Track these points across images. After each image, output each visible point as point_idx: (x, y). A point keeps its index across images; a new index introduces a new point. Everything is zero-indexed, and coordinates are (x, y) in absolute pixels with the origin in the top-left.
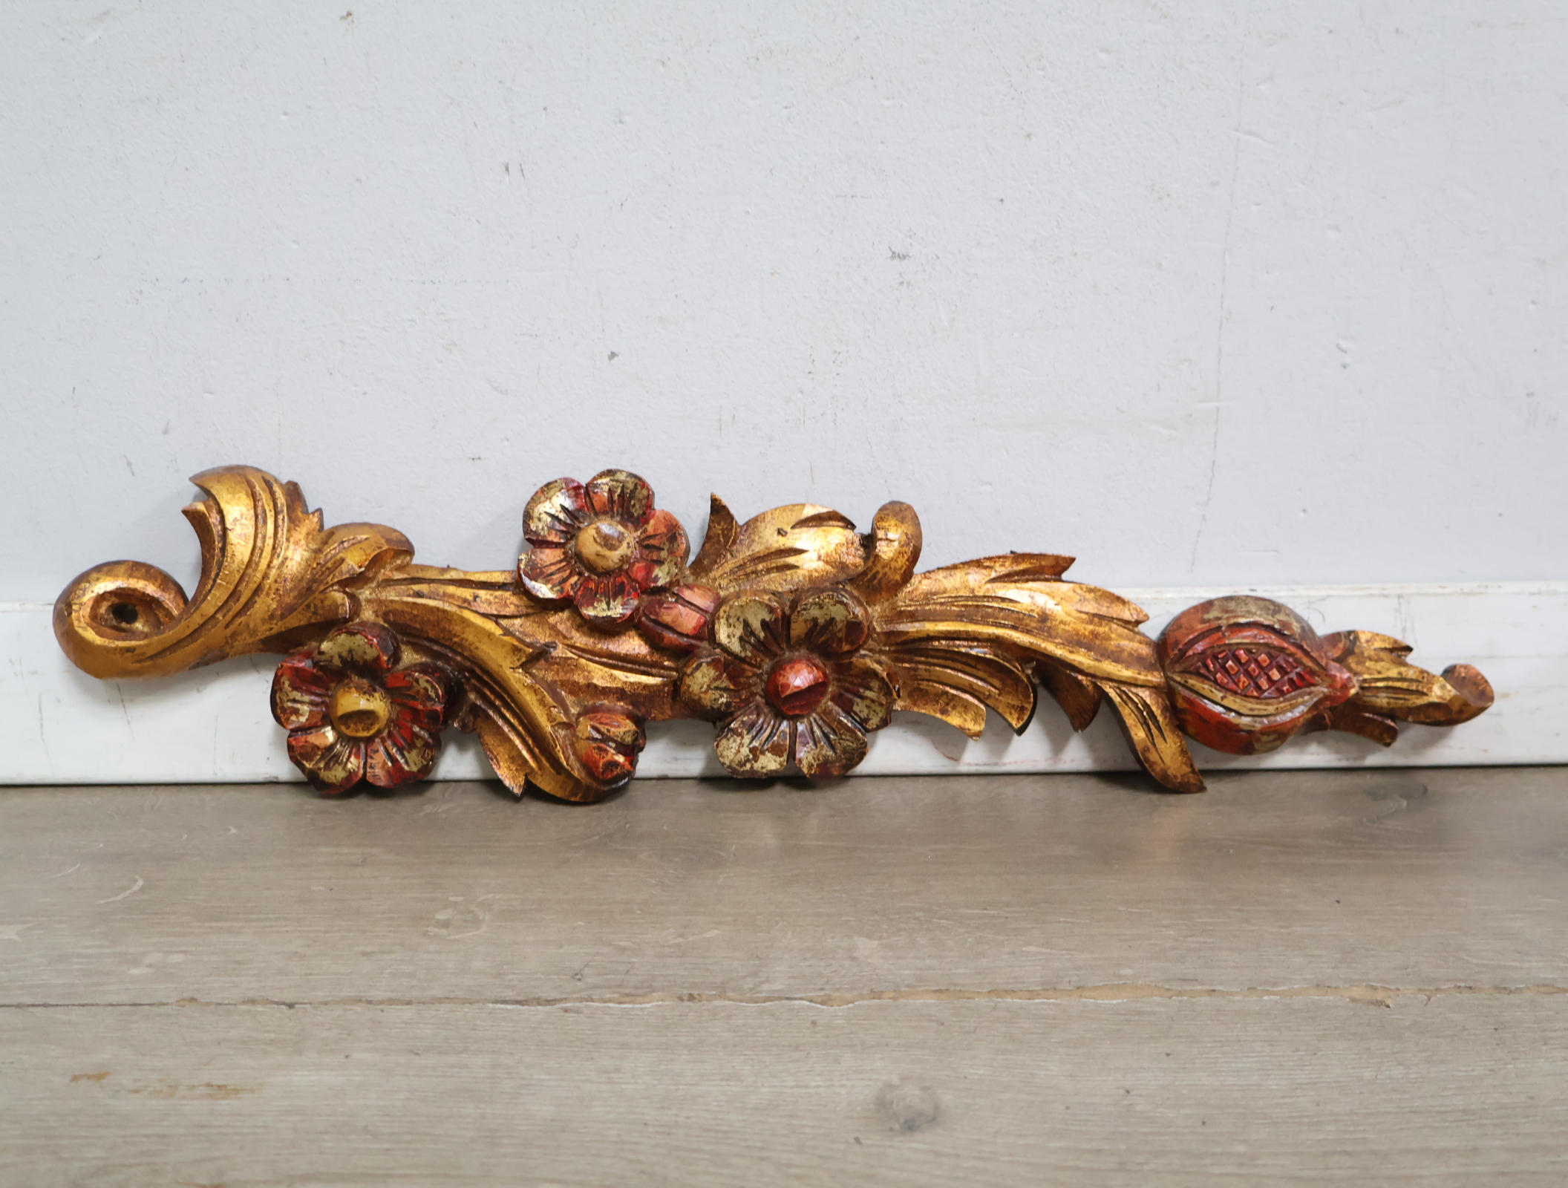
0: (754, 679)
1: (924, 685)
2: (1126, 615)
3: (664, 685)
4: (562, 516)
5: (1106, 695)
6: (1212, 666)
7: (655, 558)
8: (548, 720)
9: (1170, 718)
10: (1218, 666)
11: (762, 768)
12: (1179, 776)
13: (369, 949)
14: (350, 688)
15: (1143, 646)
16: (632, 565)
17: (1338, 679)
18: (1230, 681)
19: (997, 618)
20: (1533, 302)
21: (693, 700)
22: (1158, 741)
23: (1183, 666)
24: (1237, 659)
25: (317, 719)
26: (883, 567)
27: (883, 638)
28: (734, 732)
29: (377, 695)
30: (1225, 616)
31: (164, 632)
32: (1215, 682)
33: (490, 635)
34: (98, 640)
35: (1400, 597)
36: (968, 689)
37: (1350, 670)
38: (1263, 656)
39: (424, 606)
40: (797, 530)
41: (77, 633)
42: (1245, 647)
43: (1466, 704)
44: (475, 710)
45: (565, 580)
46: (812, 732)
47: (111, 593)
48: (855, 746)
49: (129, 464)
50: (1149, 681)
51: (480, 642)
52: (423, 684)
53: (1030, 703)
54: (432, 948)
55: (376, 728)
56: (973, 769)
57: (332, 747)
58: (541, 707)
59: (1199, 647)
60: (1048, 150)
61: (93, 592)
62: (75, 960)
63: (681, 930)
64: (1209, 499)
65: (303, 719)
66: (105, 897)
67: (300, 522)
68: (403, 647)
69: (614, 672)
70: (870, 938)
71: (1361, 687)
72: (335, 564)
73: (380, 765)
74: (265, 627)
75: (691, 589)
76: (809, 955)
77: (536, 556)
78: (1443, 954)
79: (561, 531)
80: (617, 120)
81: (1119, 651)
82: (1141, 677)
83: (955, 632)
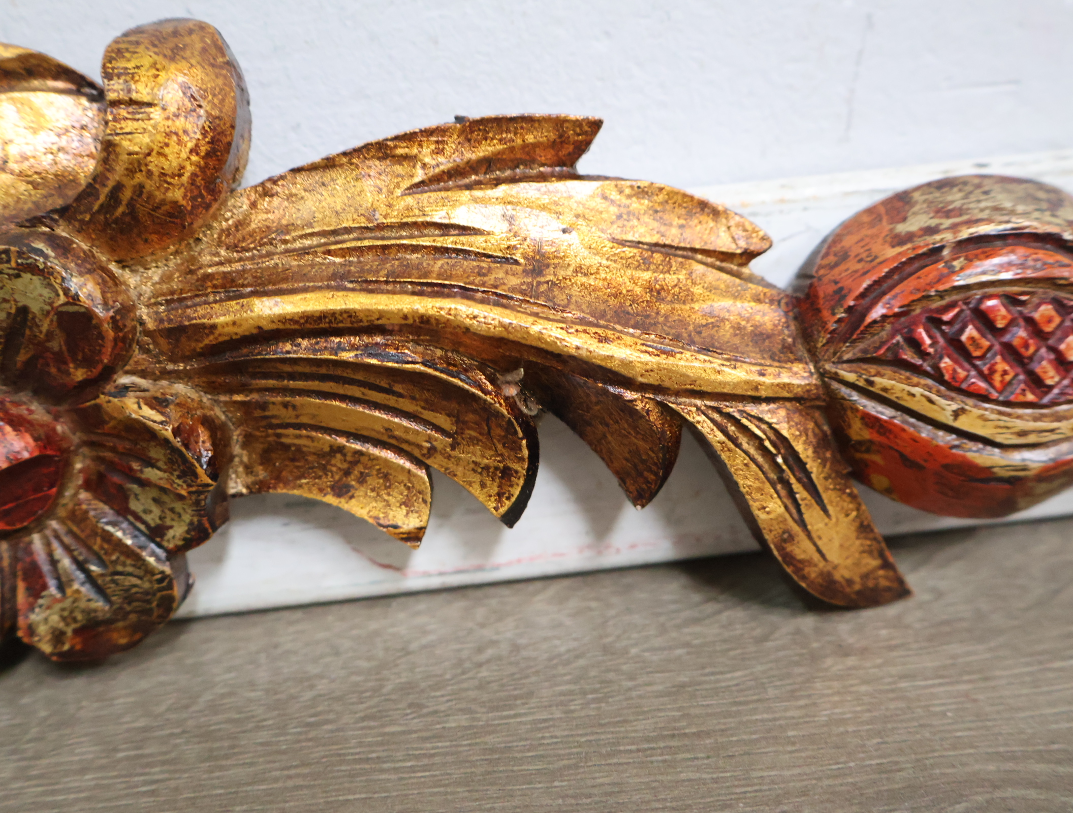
1: (290, 437)
2: (723, 241)
5: (692, 428)
6: (928, 341)
9: (834, 461)
10: (941, 341)
15: (765, 307)
18: (973, 373)
22: (812, 516)
23: (861, 346)
24: (984, 320)
30: (947, 223)
32: (938, 376)
36: (385, 438)
38: (1046, 309)
48: (147, 585)
50: (784, 386)
53: (521, 459)
56: (435, 582)
81: (714, 325)
82: (767, 380)
83: (323, 316)
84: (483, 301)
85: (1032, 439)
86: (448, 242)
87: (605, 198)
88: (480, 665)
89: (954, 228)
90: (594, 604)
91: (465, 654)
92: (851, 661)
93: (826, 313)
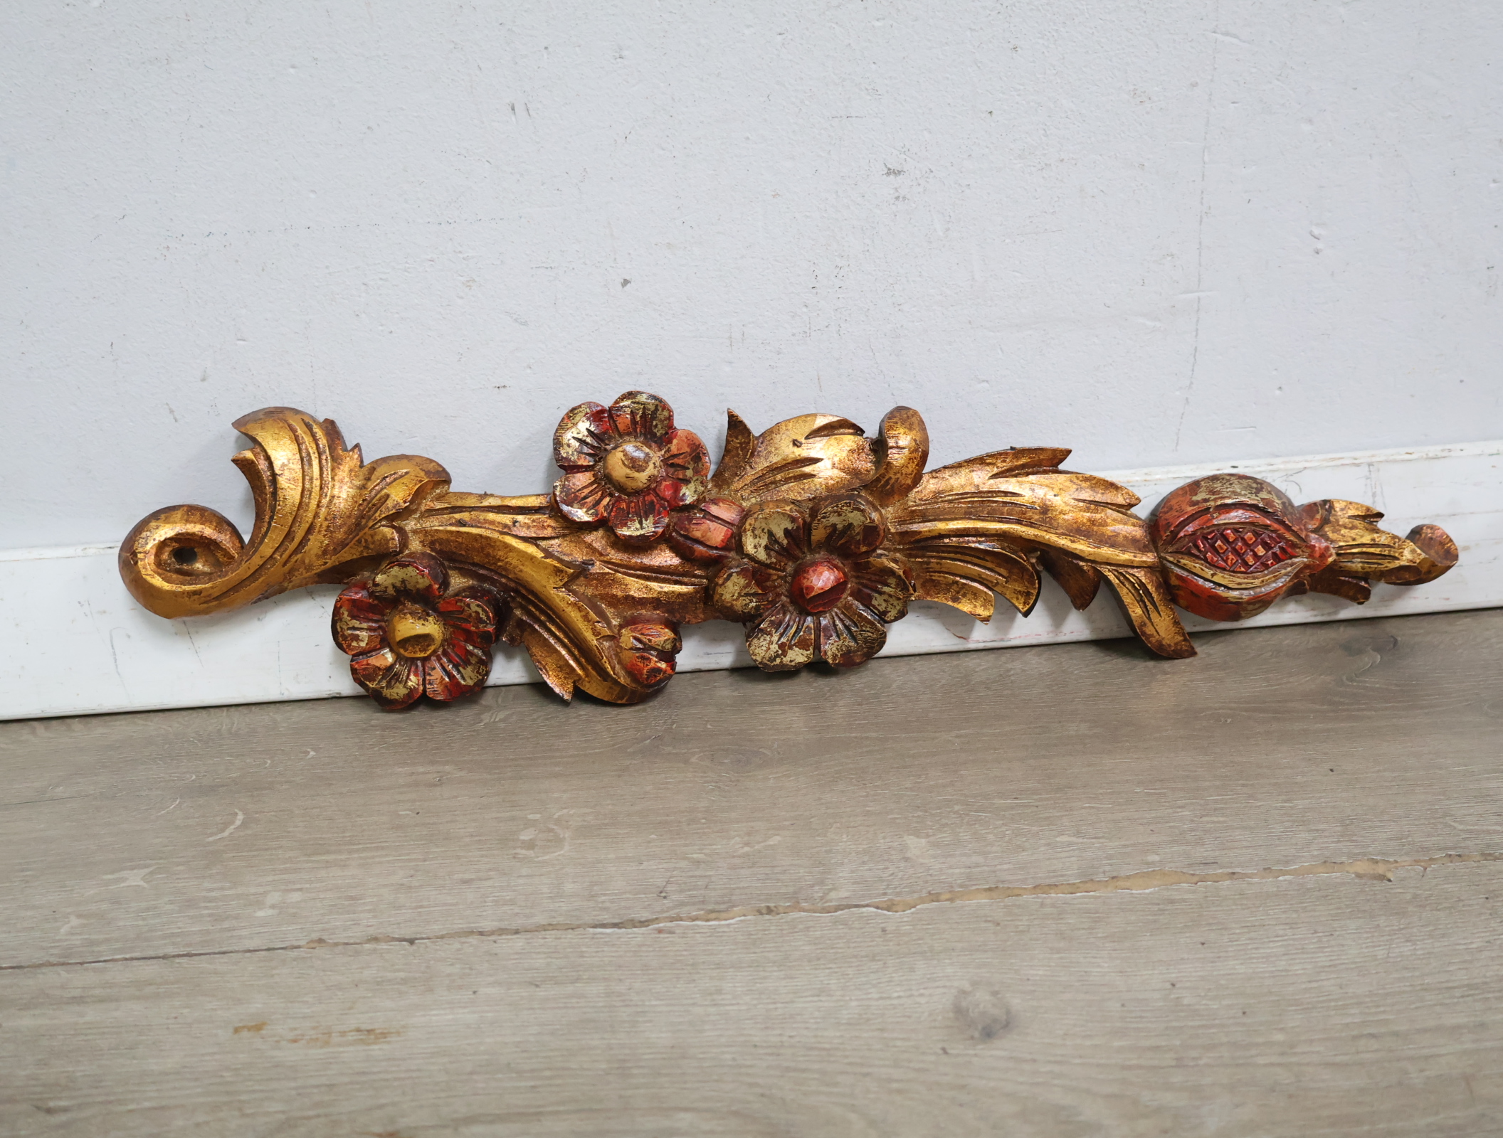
0: (779, 581)
1: (936, 577)
2: (1120, 500)
3: (696, 592)
4: (589, 440)
5: (1106, 578)
6: (1202, 546)
7: (681, 477)
8: (593, 634)
9: (1163, 593)
10: (1208, 546)
11: (791, 661)
12: (1172, 645)
13: (467, 876)
14: (405, 614)
15: (1137, 528)
16: (659, 483)
17: (1317, 549)
18: (1220, 559)
19: (1002, 514)
21: (727, 607)
22: (1154, 615)
23: (1175, 547)
24: (1225, 538)
25: (376, 643)
26: (895, 474)
27: (897, 538)
28: (763, 631)
29: (430, 619)
30: (1213, 497)
31: (226, 573)
32: (1206, 560)
33: (532, 558)
34: (166, 586)
35: (1370, 465)
36: (977, 578)
37: (1327, 539)
38: (1249, 535)
39: (468, 533)
40: (811, 441)
41: (145, 580)
42: (1232, 526)
43: (1434, 565)
44: (521, 624)
45: (598, 502)
46: (835, 625)
47: (171, 539)
48: (875, 636)
49: (172, 411)
50: (1144, 562)
51: (523, 565)
52: (474, 608)
53: (1035, 588)
54: (524, 871)
55: (432, 648)
56: (981, 646)
57: (392, 666)
58: (586, 623)
59: (1190, 529)
60: (1034, 62)
61: (154, 540)
62: (203, 905)
63: (746, 839)
64: (1192, 383)
65: (363, 644)
66: (212, 835)
67: (342, 460)
68: (450, 572)
69: (649, 583)
70: (918, 837)
71: (1338, 554)
72: (380, 499)
73: (438, 681)
74: (320, 562)
75: (716, 504)
76: (866, 858)
77: (569, 481)
78: (1432, 821)
79: (589, 455)
80: (617, 55)
81: (1116, 536)
82: (1137, 559)
83: (965, 529)
84: (1026, 525)
85: (1243, 586)
86: (1007, 499)
87: (1071, 481)
88: (1010, 676)
89: (1215, 500)
91: (1002, 673)
92: (1168, 676)
93: (1162, 533)
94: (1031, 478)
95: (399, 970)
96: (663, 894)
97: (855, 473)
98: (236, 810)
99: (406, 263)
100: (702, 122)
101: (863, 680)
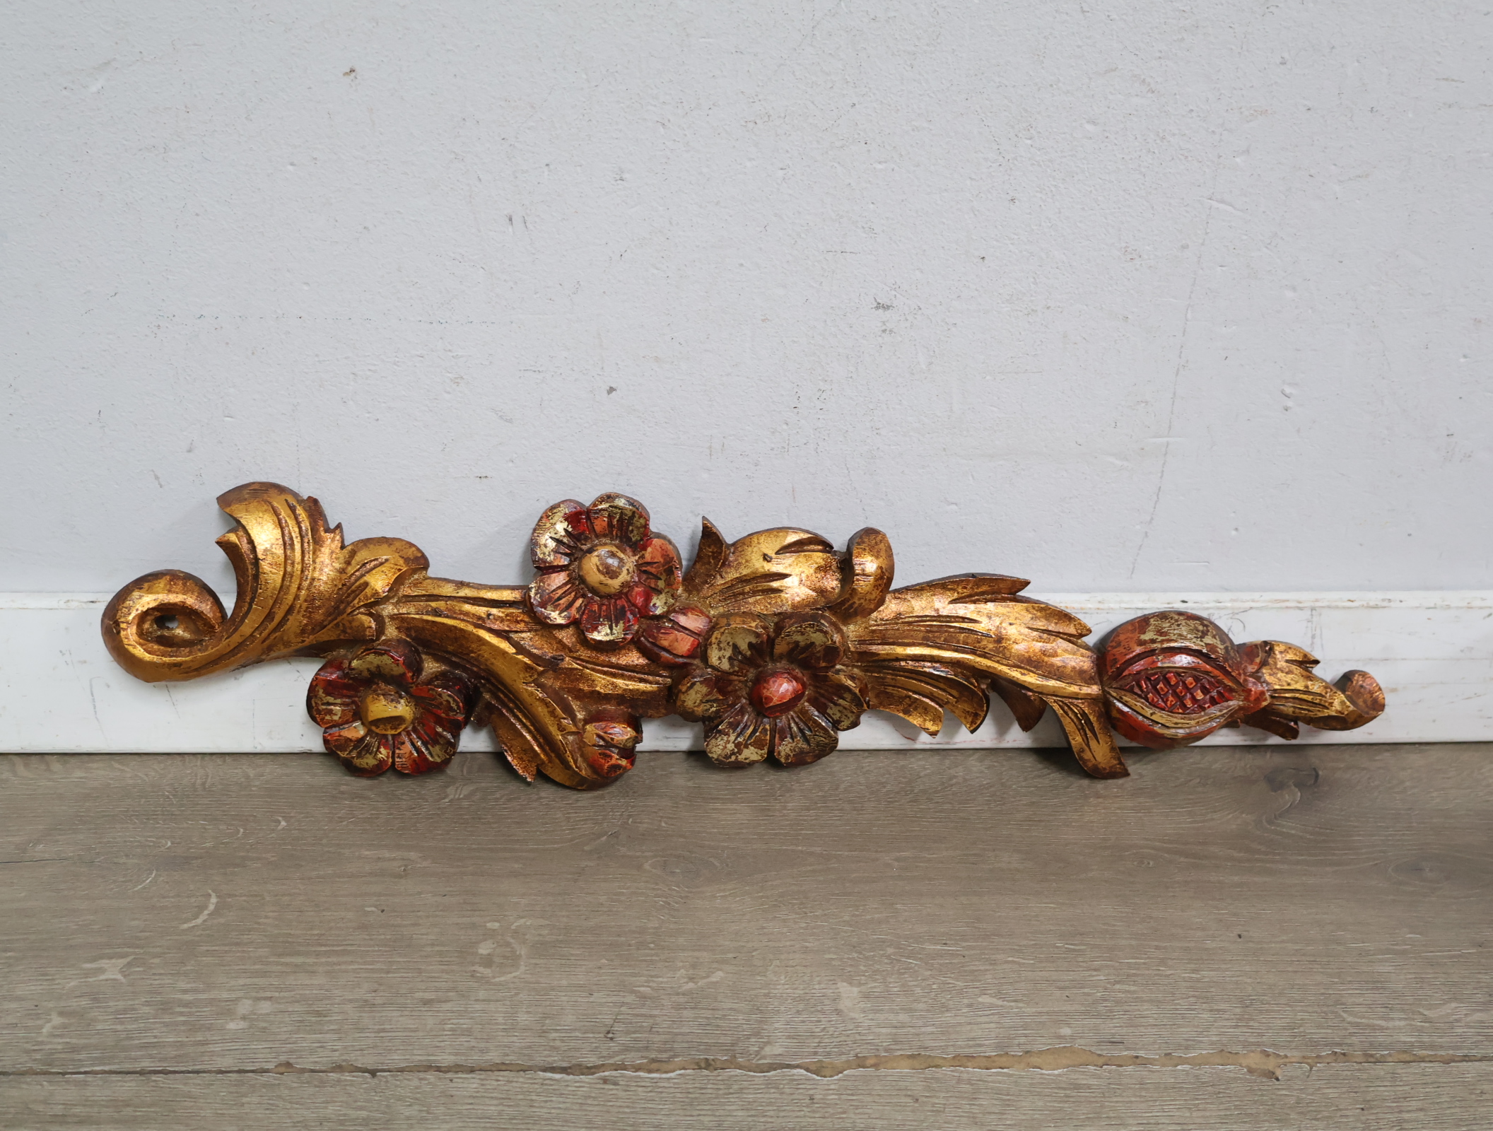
0: (740, 685)
1: (890, 689)
2: (1071, 630)
3: (660, 690)
4: (565, 540)
5: (1051, 707)
6: (1145, 686)
7: (653, 586)
8: (559, 729)
9: (1104, 724)
10: (1150, 687)
11: (746, 759)
12: (1107, 767)
13: (428, 996)
14: (378, 695)
15: (1085, 659)
16: (631, 588)
17: (1253, 692)
18: (1160, 700)
19: (958, 642)
20: (1465, 356)
21: (688, 713)
22: (1093, 743)
23: (1120, 683)
24: (1167, 681)
25: (349, 716)
26: (859, 599)
27: (856, 656)
28: (720, 732)
29: (402, 701)
30: (1160, 638)
31: (206, 650)
32: (1147, 700)
33: (504, 653)
34: (147, 657)
35: (1313, 609)
37: (1264, 682)
38: (1190, 680)
39: (443, 624)
40: (781, 556)
41: (127, 651)
42: (1174, 670)
43: (1360, 716)
44: (489, 706)
45: (571, 604)
46: (790, 728)
47: (153, 609)
48: (827, 741)
49: (157, 478)
50: (1089, 693)
51: (495, 659)
52: (445, 697)
53: (982, 711)
54: (482, 994)
55: (403, 726)
56: (929, 747)
57: (363, 739)
58: (552, 718)
59: (1137, 667)
60: (1030, 214)
61: (137, 610)
62: (178, 1009)
63: (691, 972)
64: (1152, 519)
65: (336, 718)
66: (187, 920)
67: (323, 541)
68: (424, 657)
69: (615, 680)
70: (850, 984)
71: (1272, 697)
72: (359, 586)
73: (407, 755)
74: (300, 639)
75: (685, 614)
76: (801, 1007)
77: (544, 583)
78: (1325, 1009)
79: (566, 554)
80: (618, 177)
81: (1063, 667)
82: (1083, 691)
83: (921, 655)
84: (981, 656)
85: (1179, 726)
86: (964, 625)
87: (1027, 610)
88: (952, 785)
89: (1162, 642)
90: (996, 764)
92: (1100, 800)
93: (1108, 667)
94: (990, 606)
95: (361, 1108)
96: (610, 1035)
97: (821, 592)
98: (210, 891)
99: (396, 357)
100: (698, 246)
101: (813, 778)
